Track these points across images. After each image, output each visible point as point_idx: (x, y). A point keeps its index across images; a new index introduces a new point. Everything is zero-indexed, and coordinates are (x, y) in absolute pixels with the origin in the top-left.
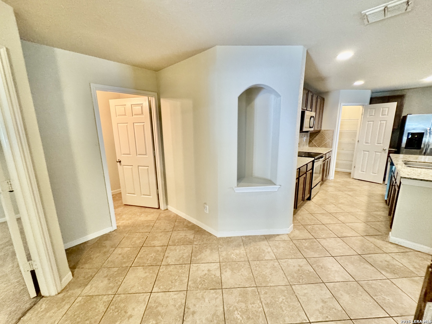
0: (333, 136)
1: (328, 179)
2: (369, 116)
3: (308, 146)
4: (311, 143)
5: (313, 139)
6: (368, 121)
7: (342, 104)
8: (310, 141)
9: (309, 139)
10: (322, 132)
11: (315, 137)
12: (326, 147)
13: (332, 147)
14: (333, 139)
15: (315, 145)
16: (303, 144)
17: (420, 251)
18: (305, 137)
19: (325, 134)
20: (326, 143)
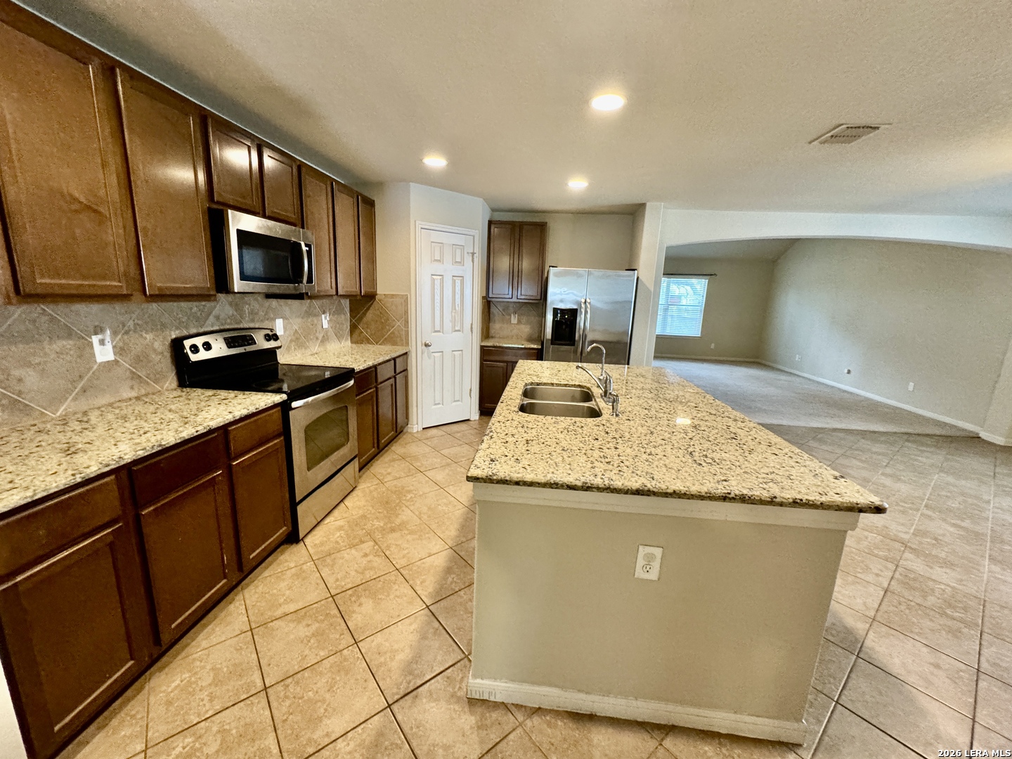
0: (406, 312)
1: (409, 431)
3: (347, 343)
4: (357, 332)
5: (360, 319)
7: (419, 225)
8: (353, 328)
9: (351, 321)
10: (380, 300)
11: (365, 314)
12: (394, 343)
13: (407, 344)
14: (407, 322)
15: (368, 339)
16: (320, 337)
17: (540, 708)
18: (324, 313)
19: (388, 305)
20: (393, 333)
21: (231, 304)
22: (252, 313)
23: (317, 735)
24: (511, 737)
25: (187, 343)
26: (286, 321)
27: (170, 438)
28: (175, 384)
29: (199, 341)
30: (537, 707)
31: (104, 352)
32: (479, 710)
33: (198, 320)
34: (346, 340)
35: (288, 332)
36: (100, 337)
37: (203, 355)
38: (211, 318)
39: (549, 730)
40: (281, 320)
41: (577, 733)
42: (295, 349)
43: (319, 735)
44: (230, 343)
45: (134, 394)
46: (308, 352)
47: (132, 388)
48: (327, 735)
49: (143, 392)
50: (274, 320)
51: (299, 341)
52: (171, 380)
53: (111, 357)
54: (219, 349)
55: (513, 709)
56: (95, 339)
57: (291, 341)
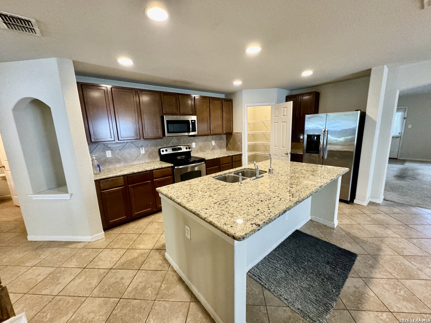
0: (241, 139)
2: (275, 117)
5: (228, 142)
6: (274, 123)
7: (246, 105)
8: (227, 145)
9: (226, 142)
10: (234, 135)
11: (230, 140)
12: (238, 151)
13: (242, 151)
14: (241, 143)
15: (231, 149)
16: (211, 148)
17: (176, 271)
18: (213, 140)
19: (236, 136)
20: (237, 147)
21: (177, 139)
22: (184, 141)
23: (137, 246)
24: (163, 271)
25: (161, 150)
26: (196, 143)
27: (136, 171)
28: (159, 160)
29: (164, 149)
30: (176, 270)
31: (143, 151)
32: (164, 262)
33: (166, 143)
34: (224, 149)
35: (197, 147)
36: (142, 148)
37: (165, 153)
38: (170, 143)
39: (171, 276)
40: (195, 143)
41: (175, 282)
42: (200, 152)
43: (137, 247)
44: (173, 150)
45: (149, 161)
46: (205, 153)
47: (149, 160)
48: (138, 247)
49: (151, 161)
50: (192, 143)
51: (201, 149)
52: (158, 159)
53: (144, 153)
54: (170, 151)
55: (171, 266)
56: (141, 149)
57: (198, 149)
